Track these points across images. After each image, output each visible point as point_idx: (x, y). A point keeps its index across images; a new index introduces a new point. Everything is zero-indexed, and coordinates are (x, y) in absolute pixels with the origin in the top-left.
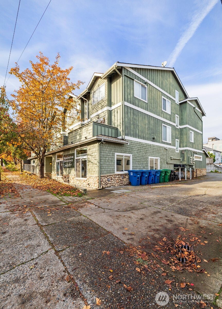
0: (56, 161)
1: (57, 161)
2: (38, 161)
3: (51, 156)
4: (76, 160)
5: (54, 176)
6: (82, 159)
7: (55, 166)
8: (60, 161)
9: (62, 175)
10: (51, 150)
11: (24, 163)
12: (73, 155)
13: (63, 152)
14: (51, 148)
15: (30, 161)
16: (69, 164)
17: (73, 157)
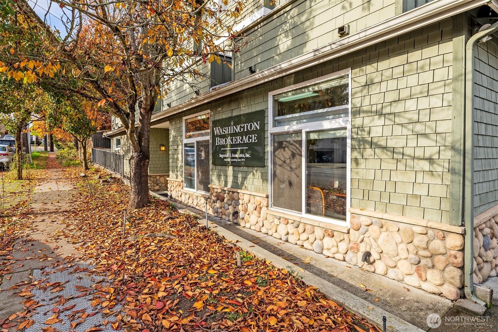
0: (182, 141)
1: (185, 141)
2: (127, 139)
3: (165, 125)
4: (274, 135)
5: (177, 189)
6: (308, 133)
7: (180, 156)
8: (197, 142)
9: (207, 189)
10: (166, 108)
11: (94, 146)
12: (261, 115)
13: (209, 111)
14: (165, 103)
15: (110, 139)
16: (238, 152)
17: (256, 126)
